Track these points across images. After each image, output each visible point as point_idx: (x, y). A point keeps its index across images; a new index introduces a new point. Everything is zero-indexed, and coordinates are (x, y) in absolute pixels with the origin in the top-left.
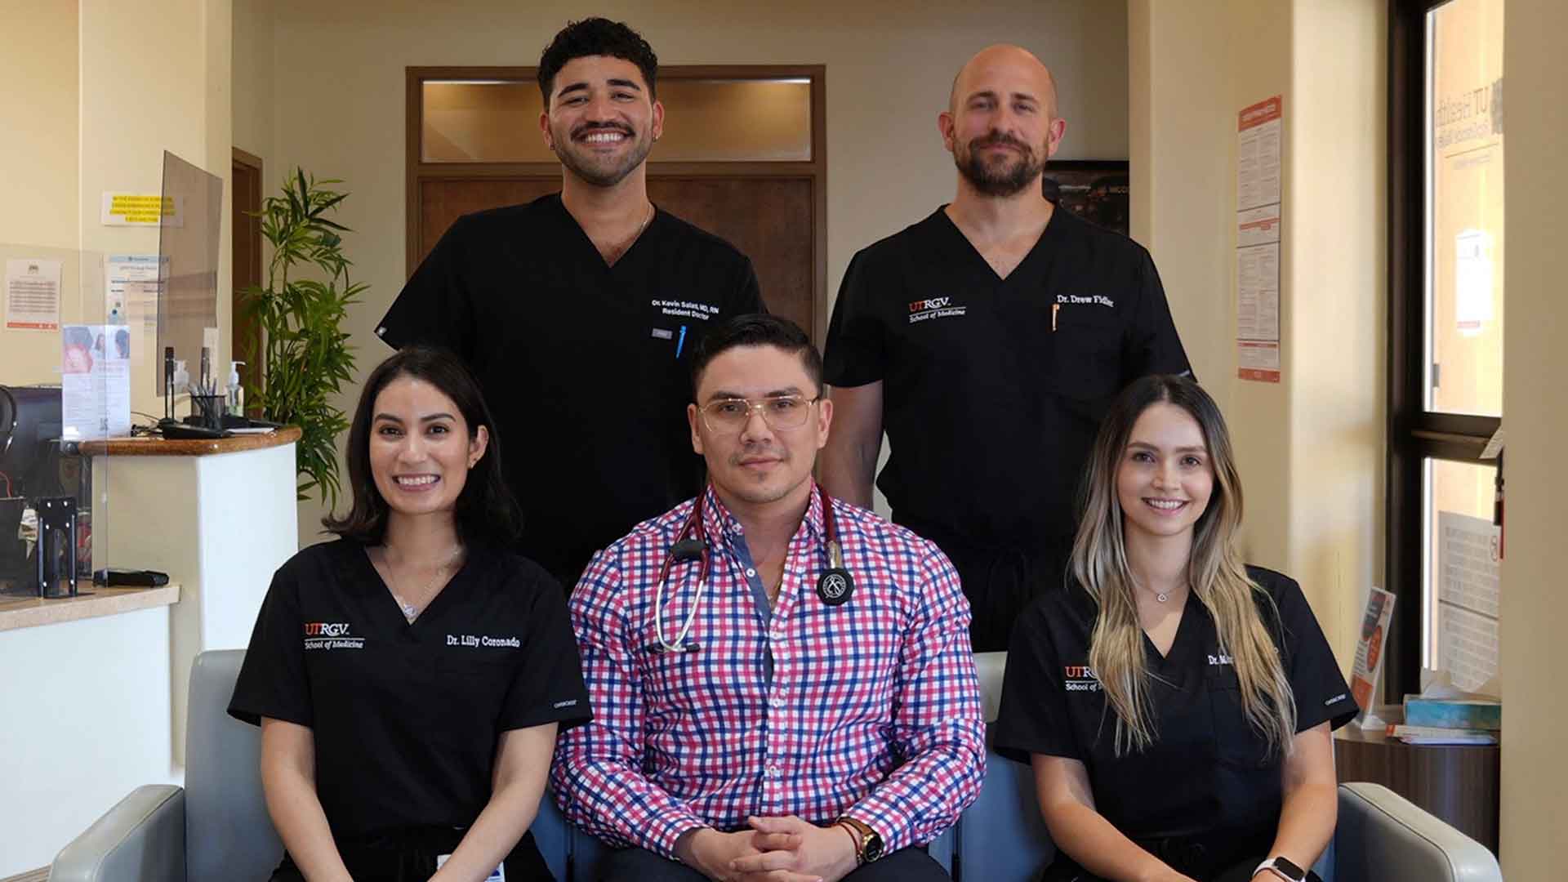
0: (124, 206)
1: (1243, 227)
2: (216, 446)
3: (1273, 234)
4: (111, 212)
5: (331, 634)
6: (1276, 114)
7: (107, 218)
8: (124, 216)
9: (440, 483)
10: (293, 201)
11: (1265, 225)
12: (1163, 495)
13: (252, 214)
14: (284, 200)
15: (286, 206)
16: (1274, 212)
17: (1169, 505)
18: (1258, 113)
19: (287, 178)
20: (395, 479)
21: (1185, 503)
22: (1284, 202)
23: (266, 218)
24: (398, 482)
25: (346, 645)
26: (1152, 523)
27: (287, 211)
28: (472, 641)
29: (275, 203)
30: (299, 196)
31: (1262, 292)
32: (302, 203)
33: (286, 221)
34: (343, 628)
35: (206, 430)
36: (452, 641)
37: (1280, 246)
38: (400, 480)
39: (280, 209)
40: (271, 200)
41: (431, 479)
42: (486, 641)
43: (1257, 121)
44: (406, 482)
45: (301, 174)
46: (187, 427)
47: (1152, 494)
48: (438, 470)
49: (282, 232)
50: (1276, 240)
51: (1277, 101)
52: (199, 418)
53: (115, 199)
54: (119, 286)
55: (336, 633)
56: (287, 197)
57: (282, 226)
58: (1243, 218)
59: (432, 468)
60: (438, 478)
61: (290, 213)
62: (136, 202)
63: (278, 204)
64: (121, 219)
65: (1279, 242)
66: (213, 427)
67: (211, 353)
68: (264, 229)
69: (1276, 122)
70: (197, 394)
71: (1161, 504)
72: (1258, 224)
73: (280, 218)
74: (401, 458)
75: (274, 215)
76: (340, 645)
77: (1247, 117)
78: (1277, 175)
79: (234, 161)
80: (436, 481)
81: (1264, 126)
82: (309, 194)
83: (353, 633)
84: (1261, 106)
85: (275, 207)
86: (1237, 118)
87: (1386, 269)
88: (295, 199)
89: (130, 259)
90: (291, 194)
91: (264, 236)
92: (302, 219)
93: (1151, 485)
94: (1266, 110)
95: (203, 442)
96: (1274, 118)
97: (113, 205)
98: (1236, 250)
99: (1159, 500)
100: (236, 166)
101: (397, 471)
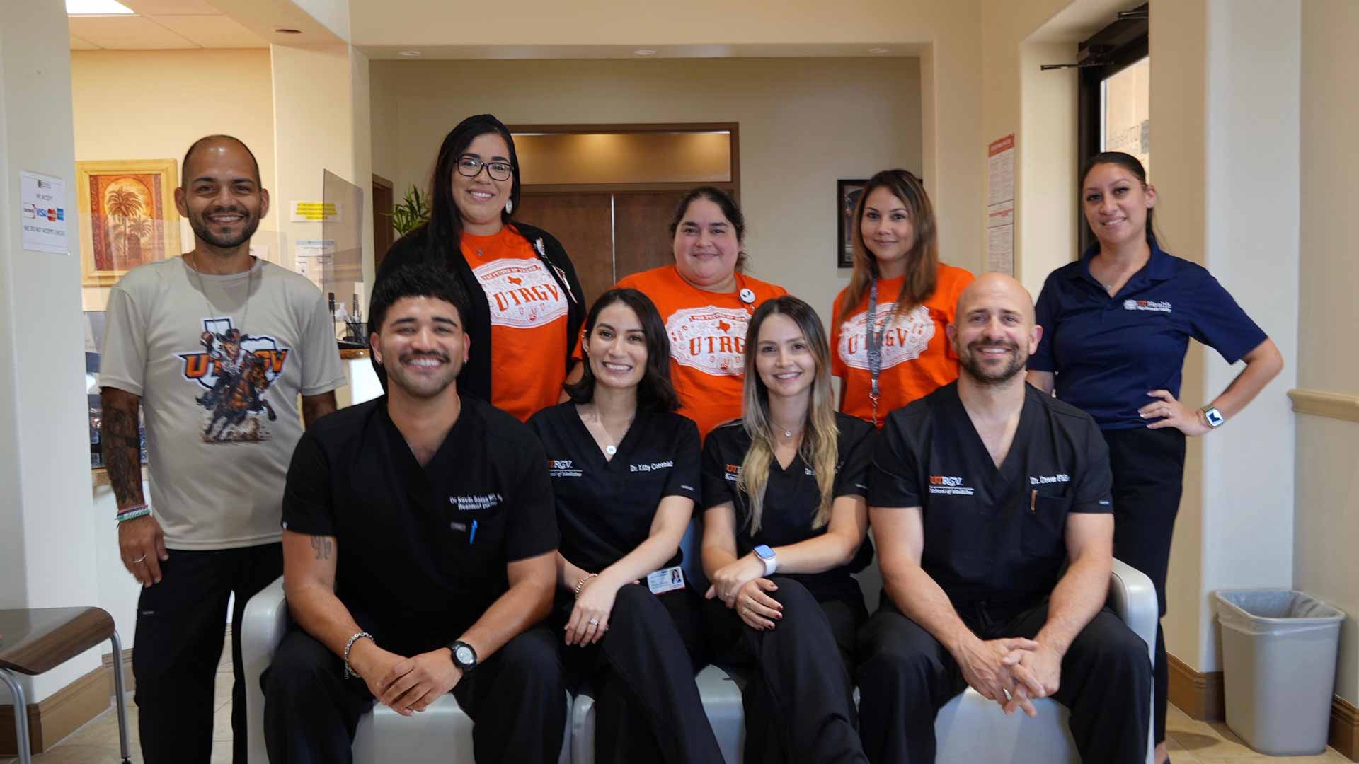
0: (305, 209)
1: (991, 215)
2: (362, 353)
3: (1009, 219)
4: (297, 213)
5: (561, 467)
6: (1012, 145)
7: (293, 217)
8: (305, 216)
9: (632, 370)
10: (411, 207)
11: (1004, 213)
12: (784, 371)
13: (387, 215)
14: (406, 206)
15: (407, 209)
16: (1009, 205)
17: (788, 376)
18: (1000, 145)
19: (407, 192)
20: (604, 364)
21: (800, 373)
22: (1015, 199)
23: (395, 218)
24: (605, 366)
25: (571, 474)
26: (782, 389)
27: (408, 212)
28: (646, 468)
29: (400, 208)
30: (415, 204)
31: (1003, 254)
32: (416, 207)
33: (407, 218)
34: (568, 463)
35: (356, 344)
36: (633, 469)
37: (1013, 227)
38: (607, 365)
39: (403, 211)
40: (398, 206)
41: (626, 368)
42: (654, 467)
43: (999, 150)
44: (611, 366)
45: (415, 189)
46: (344, 342)
47: (777, 371)
48: (631, 363)
49: (405, 226)
50: (1011, 222)
51: (1011, 137)
52: (351, 337)
53: (299, 205)
54: (303, 259)
55: (564, 467)
56: (407, 204)
57: (405, 222)
58: (992, 210)
59: (628, 361)
60: (631, 367)
61: (409, 214)
62: (311, 207)
63: (402, 208)
64: (302, 218)
65: (1013, 223)
66: (360, 342)
67: (359, 298)
68: (395, 225)
69: (1011, 150)
70: (350, 322)
71: (784, 376)
72: (1000, 213)
73: (403, 217)
74: (610, 352)
75: (400, 215)
76: (567, 474)
77: (994, 148)
78: (1012, 183)
79: (373, 182)
80: (629, 370)
81: (1003, 153)
82: (421, 202)
83: (575, 467)
84: (1001, 141)
85: (400, 210)
86: (988, 148)
87: (1077, 239)
88: (412, 205)
89: (310, 242)
90: (410, 202)
91: (395, 230)
92: (417, 218)
93: (776, 366)
94: (1005, 143)
95: (353, 351)
96: (1010, 147)
97: (298, 209)
98: (988, 230)
99: (782, 374)
100: (376, 186)
101: (607, 359)
